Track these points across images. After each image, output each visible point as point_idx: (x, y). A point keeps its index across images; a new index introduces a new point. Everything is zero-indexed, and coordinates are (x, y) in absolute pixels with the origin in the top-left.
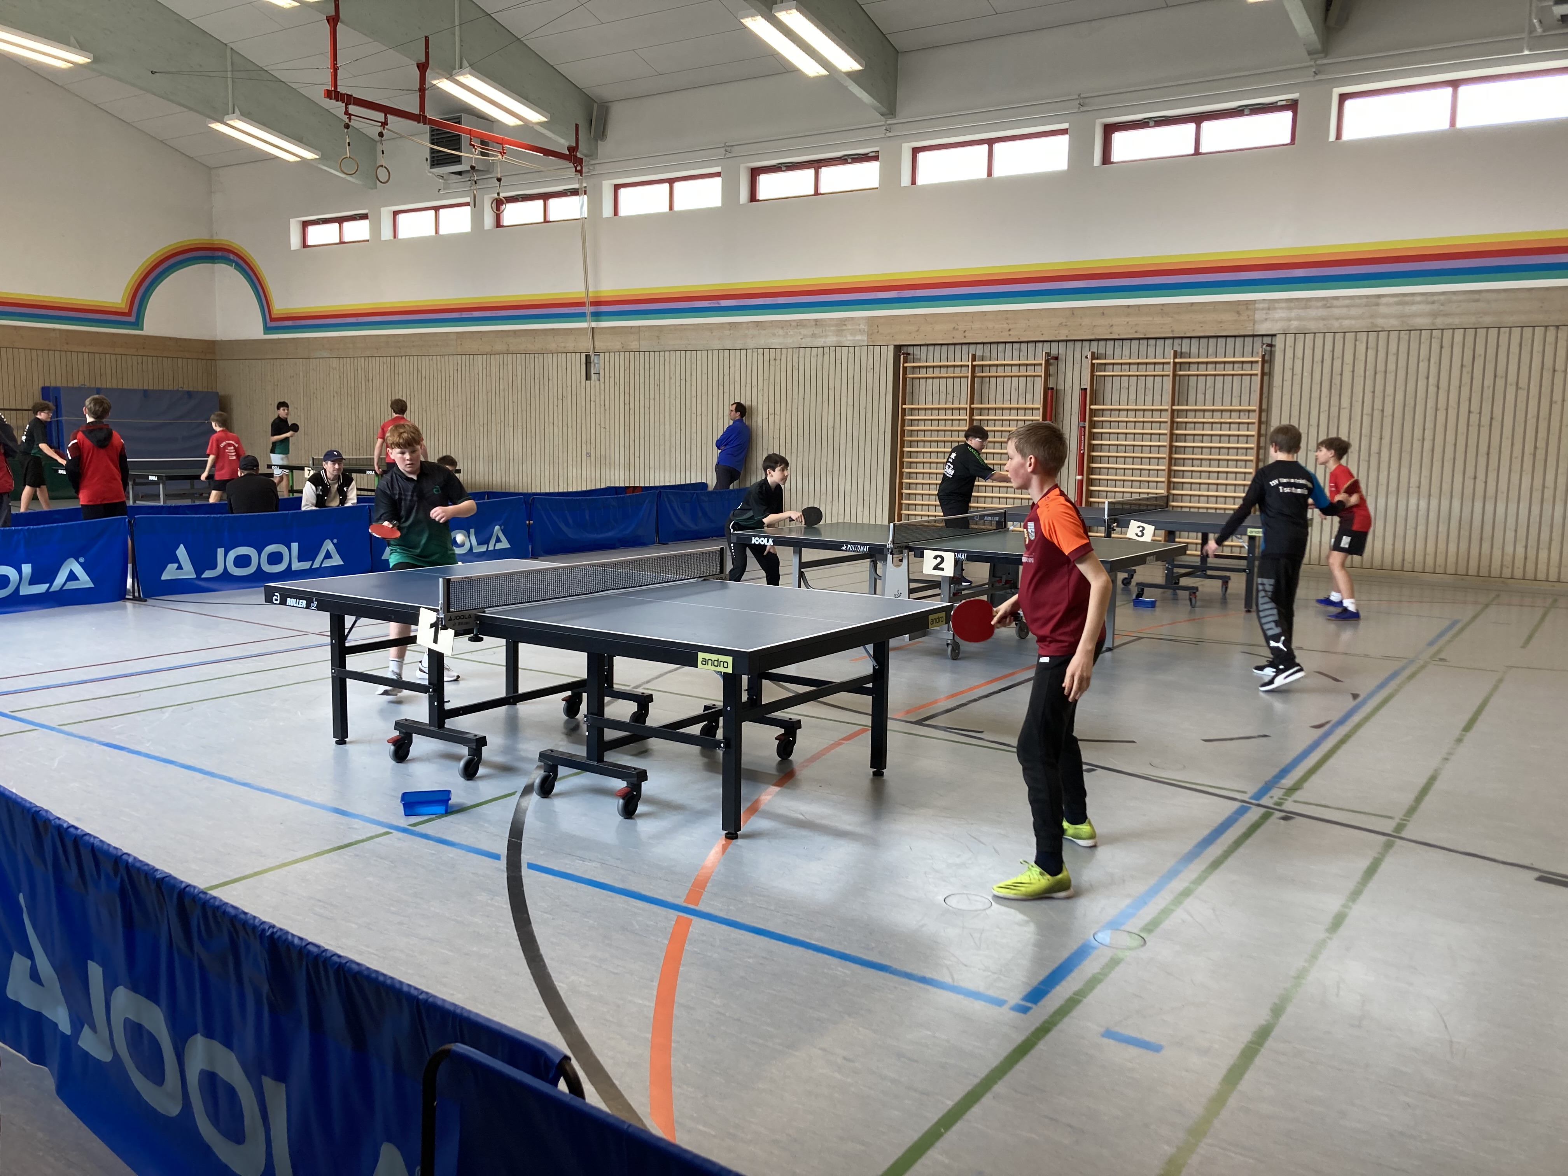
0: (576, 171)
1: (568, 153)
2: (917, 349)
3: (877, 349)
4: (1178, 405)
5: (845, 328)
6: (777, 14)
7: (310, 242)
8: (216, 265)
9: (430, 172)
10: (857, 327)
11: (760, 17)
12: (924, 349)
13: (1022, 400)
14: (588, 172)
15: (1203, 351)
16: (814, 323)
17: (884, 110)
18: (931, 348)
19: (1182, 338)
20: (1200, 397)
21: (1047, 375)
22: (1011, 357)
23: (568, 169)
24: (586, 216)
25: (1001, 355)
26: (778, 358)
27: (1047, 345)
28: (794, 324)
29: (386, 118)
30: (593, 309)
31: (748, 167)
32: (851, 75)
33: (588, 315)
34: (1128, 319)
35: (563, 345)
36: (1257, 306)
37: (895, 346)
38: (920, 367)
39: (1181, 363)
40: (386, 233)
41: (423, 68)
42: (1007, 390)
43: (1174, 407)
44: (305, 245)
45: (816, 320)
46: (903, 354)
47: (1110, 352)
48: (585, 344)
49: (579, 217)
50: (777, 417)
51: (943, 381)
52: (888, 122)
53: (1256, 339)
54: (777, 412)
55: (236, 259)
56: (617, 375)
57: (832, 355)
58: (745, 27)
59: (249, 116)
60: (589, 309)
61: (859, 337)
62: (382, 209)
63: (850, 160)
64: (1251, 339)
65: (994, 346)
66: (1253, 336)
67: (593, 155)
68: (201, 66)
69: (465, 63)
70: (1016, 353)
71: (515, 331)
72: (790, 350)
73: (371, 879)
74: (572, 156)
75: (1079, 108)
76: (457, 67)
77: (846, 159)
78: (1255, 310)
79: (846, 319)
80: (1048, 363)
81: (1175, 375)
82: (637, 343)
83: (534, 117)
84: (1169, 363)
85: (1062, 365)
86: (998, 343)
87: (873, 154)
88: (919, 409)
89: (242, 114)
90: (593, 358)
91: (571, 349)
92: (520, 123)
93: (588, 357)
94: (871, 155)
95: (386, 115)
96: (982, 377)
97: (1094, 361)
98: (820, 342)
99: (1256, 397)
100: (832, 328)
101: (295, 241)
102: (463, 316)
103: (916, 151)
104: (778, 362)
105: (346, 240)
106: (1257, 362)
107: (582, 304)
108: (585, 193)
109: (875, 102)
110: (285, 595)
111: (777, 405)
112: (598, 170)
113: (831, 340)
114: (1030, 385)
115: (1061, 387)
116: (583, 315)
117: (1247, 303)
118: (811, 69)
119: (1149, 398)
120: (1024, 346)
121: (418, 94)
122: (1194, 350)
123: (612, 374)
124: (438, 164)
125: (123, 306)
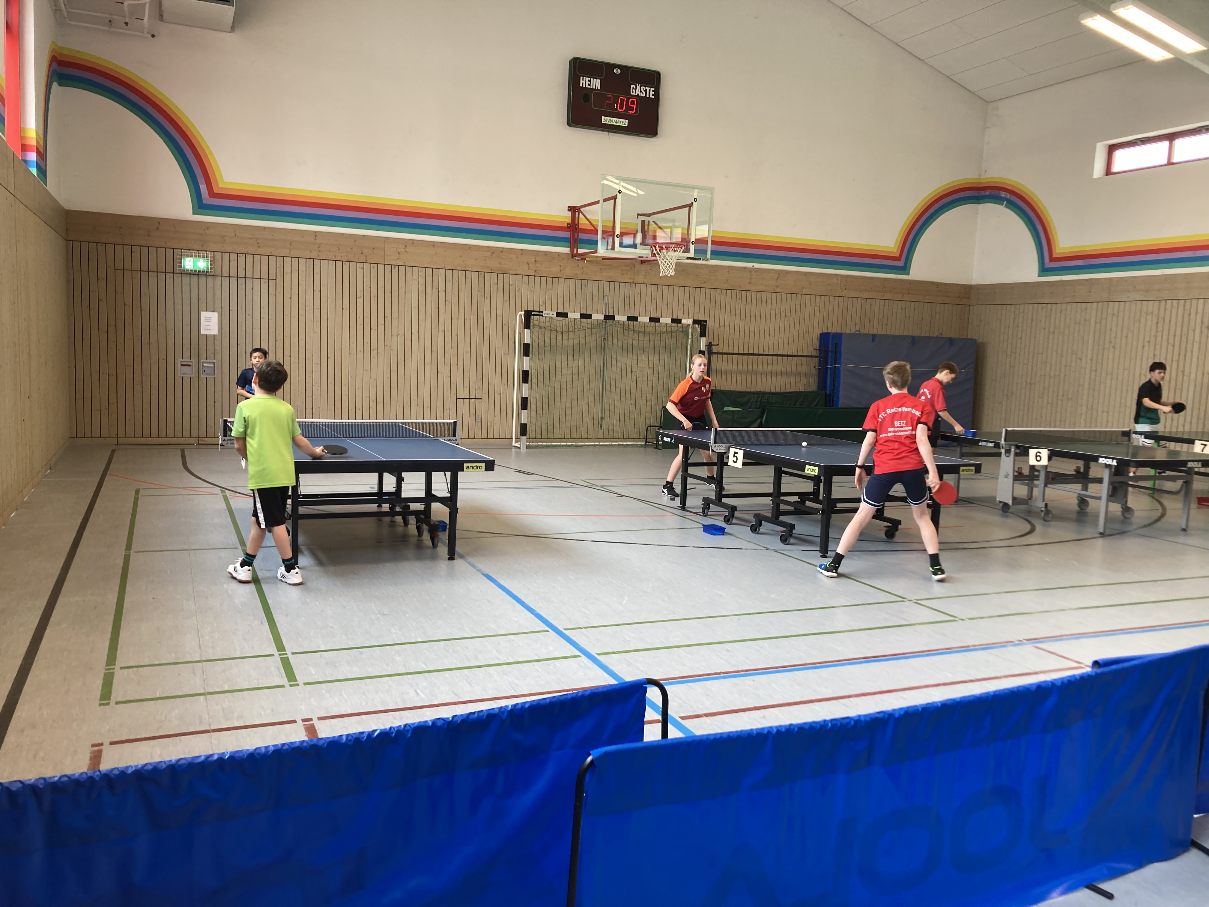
7: (1117, 168)
8: (981, 205)
44: (1108, 172)
55: (1008, 196)
101: (1099, 169)
105: (1175, 160)
125: (895, 250)
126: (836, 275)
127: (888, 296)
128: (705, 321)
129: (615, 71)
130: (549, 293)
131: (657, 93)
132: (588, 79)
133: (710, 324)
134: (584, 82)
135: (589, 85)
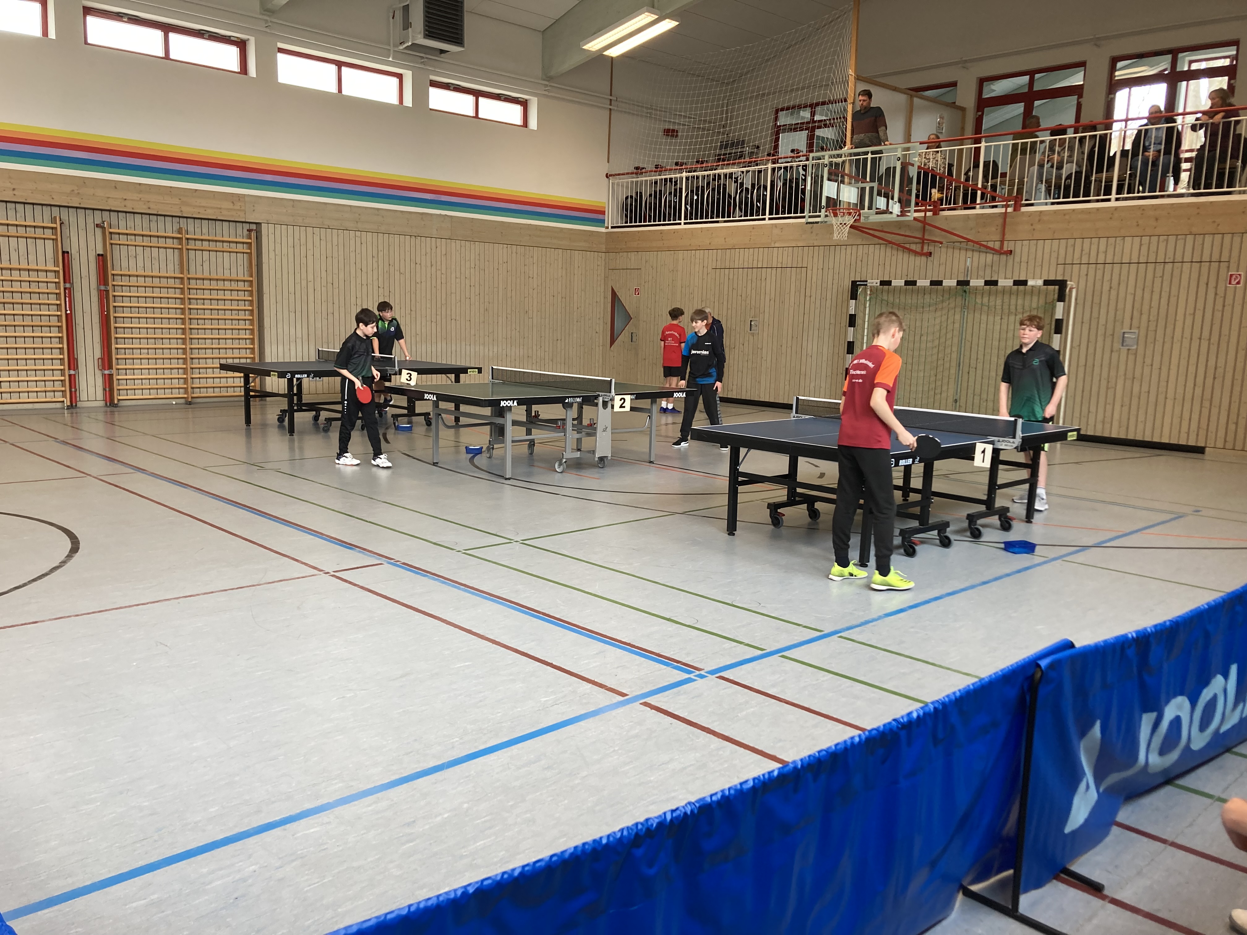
21: (62, 239)
34: (140, 196)
36: (246, 199)
39: (188, 239)
43: (188, 276)
53: (244, 225)
64: (241, 224)
66: (244, 222)
80: (61, 228)
81: (185, 249)
84: (179, 238)
97: (110, 230)
106: (249, 243)
117: (239, 196)
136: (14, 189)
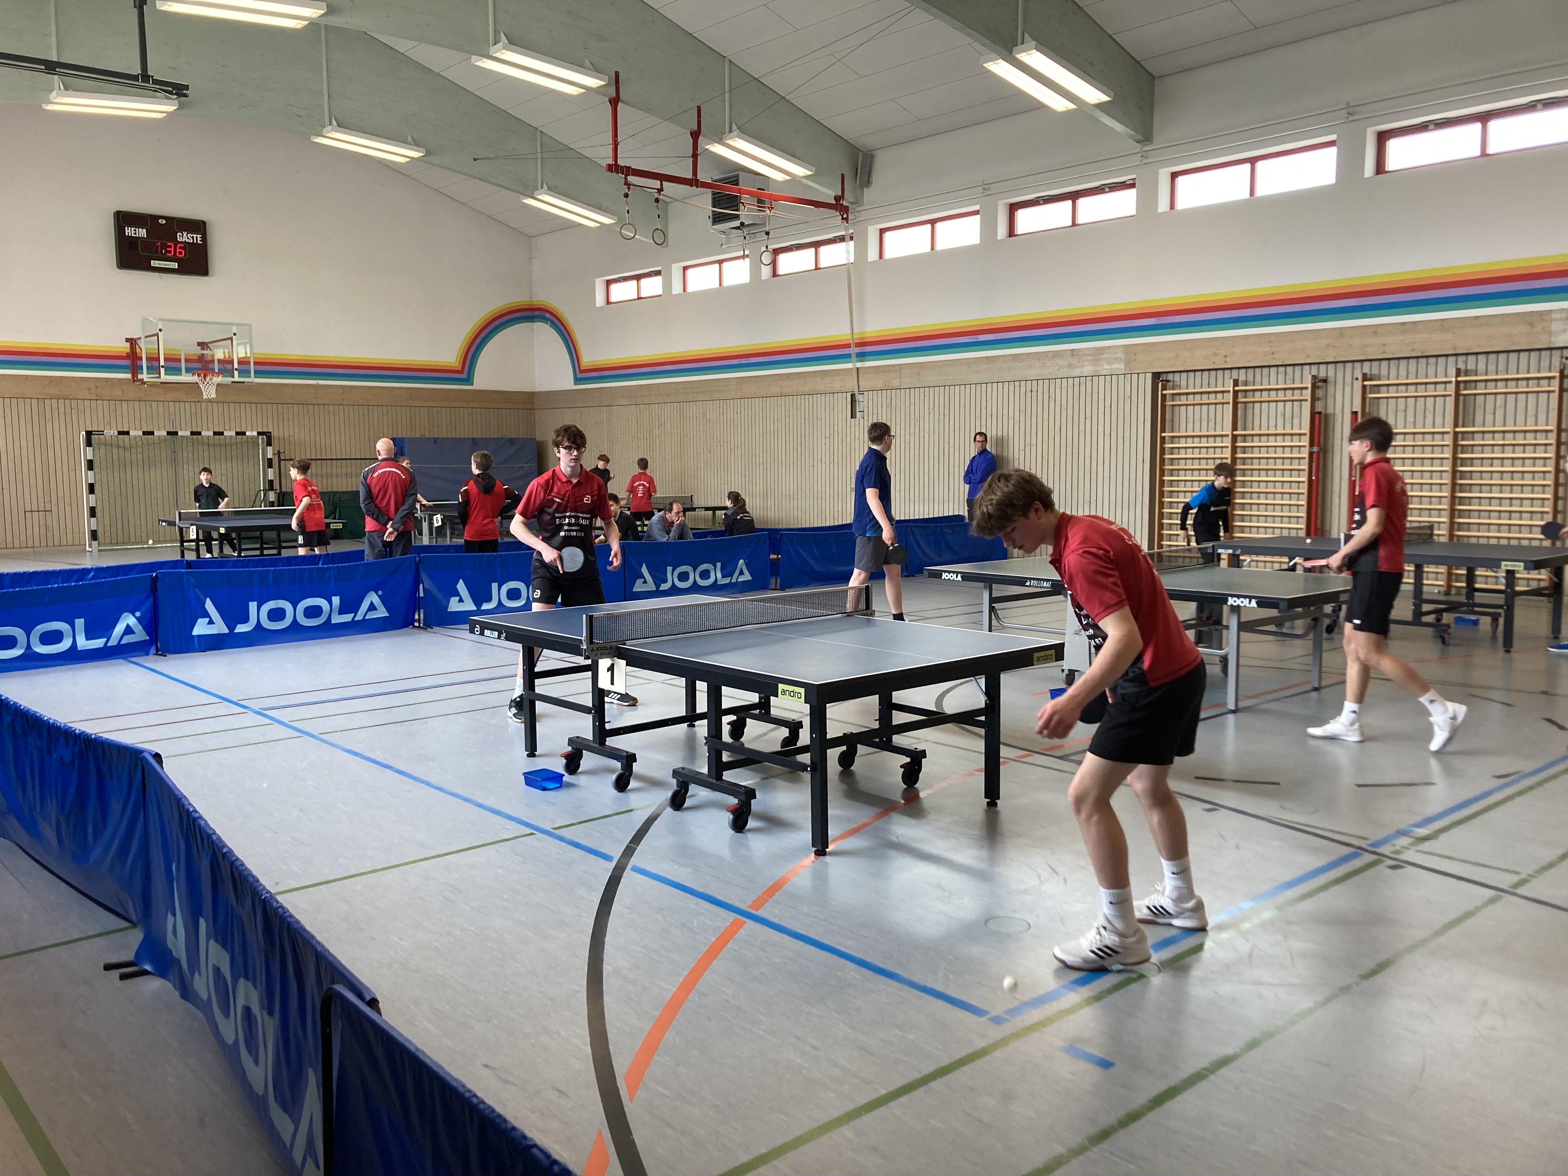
0: (843, 219)
1: (834, 202)
2: (1177, 375)
3: (1135, 377)
4: (1463, 426)
5: (1101, 357)
6: (1018, 56)
7: (613, 299)
8: (536, 324)
9: (713, 229)
10: (1114, 356)
11: (1001, 60)
12: (1184, 375)
13: (1288, 426)
14: (853, 219)
15: (1492, 368)
16: (1070, 354)
17: (1139, 137)
18: (1191, 374)
19: (1467, 354)
20: (1489, 417)
21: (1314, 399)
22: (1275, 379)
23: (835, 217)
24: (852, 261)
25: (1265, 380)
26: (1034, 390)
27: (1314, 368)
28: (1051, 355)
29: (661, 185)
30: (858, 350)
31: (1006, 204)
32: (1100, 106)
33: (854, 356)
34: (1402, 337)
35: (831, 385)
36: (1554, 316)
37: (1153, 373)
38: (1180, 394)
39: (1465, 382)
40: (677, 288)
41: (695, 135)
42: (1272, 416)
43: (1457, 430)
44: (608, 302)
45: (1073, 351)
46: (1162, 381)
47: (1384, 372)
48: (851, 384)
49: (845, 262)
50: (1034, 449)
51: (1205, 408)
52: (1144, 149)
53: (1554, 352)
54: (1034, 442)
55: (551, 317)
56: (880, 413)
57: (1089, 384)
58: (990, 71)
59: (554, 190)
60: (854, 350)
61: (1116, 366)
62: (673, 265)
63: (1107, 190)
64: (1548, 352)
65: (1258, 370)
66: (1551, 349)
67: (858, 202)
68: (514, 149)
69: (734, 127)
70: (1281, 377)
71: (788, 375)
72: (1046, 382)
73: (500, 871)
74: (839, 206)
75: (1347, 118)
76: (727, 132)
77: (1104, 189)
78: (1552, 320)
79: (1102, 349)
80: (1314, 387)
81: (1457, 395)
82: (898, 380)
83: (800, 171)
84: (1450, 382)
85: (1331, 388)
86: (1262, 367)
87: (1131, 182)
88: (1179, 437)
89: (549, 189)
90: (859, 398)
91: (837, 389)
92: (788, 178)
93: (853, 396)
94: (1128, 182)
95: (661, 182)
96: (1246, 403)
97: (1366, 383)
98: (1077, 372)
99: (1554, 415)
100: (1089, 358)
101: (600, 300)
102: (743, 362)
103: (1174, 175)
104: (1034, 394)
105: (643, 295)
106: (1554, 377)
107: (848, 346)
108: (852, 238)
109: (1129, 130)
110: (484, 626)
111: (1034, 436)
112: (864, 216)
113: (1088, 369)
114: (1297, 409)
115: (1330, 410)
116: (849, 356)
117: (1540, 313)
118: (1059, 104)
119: (1429, 420)
120: (1290, 369)
121: (691, 159)
122: (1481, 366)
123: (875, 412)
124: (719, 221)
125: (457, 365)
126: (401, 388)
127: (452, 404)
128: (270, 433)
129: (160, 221)
130: (113, 414)
131: (204, 238)
132: (133, 229)
133: (275, 434)
134: (129, 231)
135: (135, 234)
136: (1273, 353)
